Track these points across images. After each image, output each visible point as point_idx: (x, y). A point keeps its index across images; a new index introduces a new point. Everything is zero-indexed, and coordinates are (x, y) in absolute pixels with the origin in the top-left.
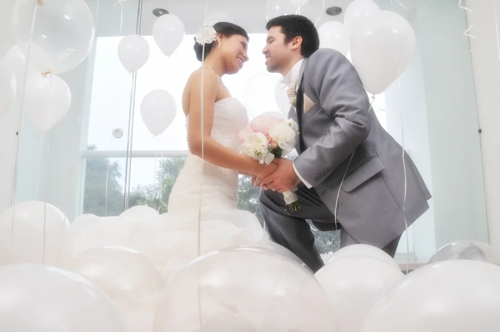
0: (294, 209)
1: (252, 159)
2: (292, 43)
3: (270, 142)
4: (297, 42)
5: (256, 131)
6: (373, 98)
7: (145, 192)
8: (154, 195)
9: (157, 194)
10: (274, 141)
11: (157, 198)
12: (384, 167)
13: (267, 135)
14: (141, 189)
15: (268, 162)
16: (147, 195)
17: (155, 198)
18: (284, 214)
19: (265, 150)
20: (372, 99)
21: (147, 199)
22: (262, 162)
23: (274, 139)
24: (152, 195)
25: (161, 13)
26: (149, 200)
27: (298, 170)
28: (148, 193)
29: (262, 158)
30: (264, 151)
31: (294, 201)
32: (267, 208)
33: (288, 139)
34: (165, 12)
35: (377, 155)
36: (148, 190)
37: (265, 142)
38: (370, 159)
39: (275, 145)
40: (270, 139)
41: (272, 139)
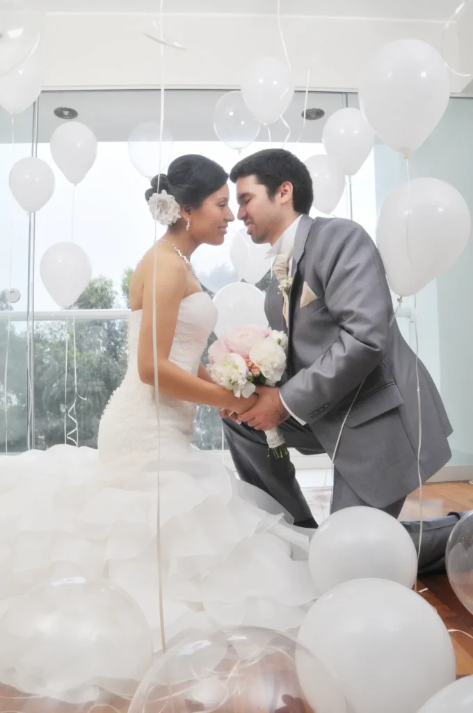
0: (280, 455)
1: (224, 389)
2: (279, 195)
3: (251, 368)
4: (286, 191)
5: (231, 351)
6: (399, 300)
7: (47, 332)
8: (58, 336)
9: (62, 335)
10: (256, 368)
11: (63, 339)
12: (403, 402)
13: (247, 358)
14: (41, 329)
15: (246, 396)
16: (50, 337)
17: (60, 340)
18: (256, 440)
19: (243, 379)
20: (398, 303)
21: (50, 341)
22: (238, 395)
23: (256, 365)
24: (55, 336)
25: (66, 113)
26: (52, 344)
27: (287, 403)
28: (51, 334)
29: (237, 390)
30: (242, 382)
31: (279, 444)
32: (232, 431)
33: (275, 366)
34: (72, 114)
35: (395, 381)
36: (51, 329)
37: (243, 369)
38: (384, 386)
39: (256, 373)
40: (250, 365)
41: (253, 365)
